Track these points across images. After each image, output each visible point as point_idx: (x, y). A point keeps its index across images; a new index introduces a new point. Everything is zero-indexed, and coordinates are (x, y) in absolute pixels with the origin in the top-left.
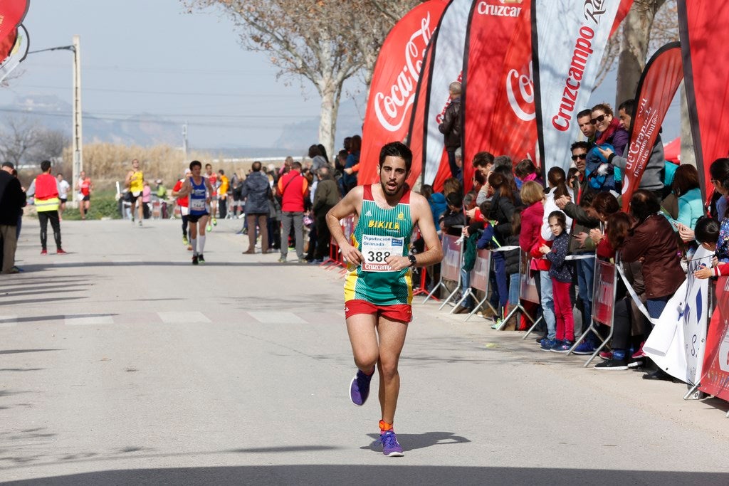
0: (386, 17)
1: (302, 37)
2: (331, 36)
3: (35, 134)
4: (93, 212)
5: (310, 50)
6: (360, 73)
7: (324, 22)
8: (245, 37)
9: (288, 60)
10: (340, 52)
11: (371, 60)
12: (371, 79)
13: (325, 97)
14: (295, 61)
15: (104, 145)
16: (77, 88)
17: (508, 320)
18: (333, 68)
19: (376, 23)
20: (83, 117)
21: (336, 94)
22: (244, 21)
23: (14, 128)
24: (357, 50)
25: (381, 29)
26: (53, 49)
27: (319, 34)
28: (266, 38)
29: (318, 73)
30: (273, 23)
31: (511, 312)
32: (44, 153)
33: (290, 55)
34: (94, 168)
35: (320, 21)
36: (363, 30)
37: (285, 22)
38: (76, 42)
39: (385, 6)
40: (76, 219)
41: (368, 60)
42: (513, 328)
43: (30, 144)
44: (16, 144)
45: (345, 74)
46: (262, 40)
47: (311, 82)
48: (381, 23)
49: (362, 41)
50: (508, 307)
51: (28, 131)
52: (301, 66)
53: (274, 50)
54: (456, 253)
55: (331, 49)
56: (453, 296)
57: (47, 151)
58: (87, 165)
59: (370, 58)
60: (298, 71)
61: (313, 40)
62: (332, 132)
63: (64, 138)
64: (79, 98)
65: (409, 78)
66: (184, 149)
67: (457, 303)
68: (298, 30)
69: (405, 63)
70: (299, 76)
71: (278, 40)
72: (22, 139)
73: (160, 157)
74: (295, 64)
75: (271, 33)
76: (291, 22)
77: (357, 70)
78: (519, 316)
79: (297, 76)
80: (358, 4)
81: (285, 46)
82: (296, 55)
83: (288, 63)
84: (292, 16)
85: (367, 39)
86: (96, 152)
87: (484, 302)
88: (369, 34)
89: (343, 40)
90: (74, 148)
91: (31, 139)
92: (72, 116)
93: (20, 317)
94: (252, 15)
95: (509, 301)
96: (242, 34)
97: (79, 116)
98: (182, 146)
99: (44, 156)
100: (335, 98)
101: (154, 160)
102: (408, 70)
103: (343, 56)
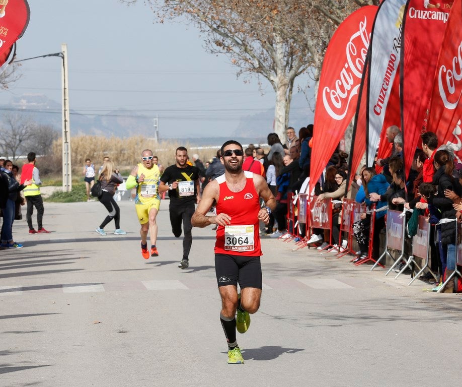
0: (331, 22)
1: (259, 41)
2: (284, 39)
3: (29, 129)
4: (80, 195)
5: (265, 52)
6: (310, 71)
7: (277, 27)
8: (209, 42)
9: (246, 60)
10: (291, 54)
11: (319, 60)
12: (318, 75)
13: (278, 93)
14: (252, 62)
15: (87, 137)
16: (65, 89)
17: (447, 284)
18: (285, 66)
19: (323, 27)
20: (70, 114)
21: (288, 90)
22: (208, 28)
23: (11, 124)
24: (307, 51)
25: (328, 32)
26: (44, 56)
27: (273, 37)
28: (228, 42)
29: (273, 71)
30: (233, 30)
31: (449, 276)
32: (37, 145)
33: (248, 56)
34: (79, 157)
35: (274, 26)
36: (313, 33)
37: (244, 29)
38: (64, 49)
39: (331, 13)
40: (65, 202)
41: (317, 60)
42: (451, 290)
43: (24, 137)
44: (12, 138)
45: (296, 72)
46: (224, 44)
47: (266, 79)
48: (327, 27)
49: (310, 43)
50: (446, 272)
51: (23, 126)
52: (258, 66)
53: (235, 53)
54: (399, 225)
55: (284, 51)
56: (397, 264)
57: (40, 143)
58: (74, 154)
59: (317, 58)
60: (256, 71)
61: (267, 43)
62: (285, 121)
63: (53, 132)
64: (67, 98)
65: (350, 73)
66: (156, 139)
67: (400, 270)
68: (256, 35)
69: (346, 61)
70: (257, 74)
71: (238, 43)
72: (18, 134)
73: (136, 146)
74: (252, 64)
75: (232, 38)
76: (249, 28)
77: (307, 68)
78: (456, 279)
79: (255, 75)
80: (308, 12)
81: (244, 48)
82: (254, 57)
83: (247, 62)
84: (250, 23)
85: (315, 41)
86: (80, 143)
87: (425, 268)
88: (318, 37)
89: (294, 42)
90: (64, 141)
91: (26, 133)
92: (61, 113)
93: (24, 286)
94: (215, 23)
95: (447, 268)
96: (206, 39)
97: (67, 113)
98: (154, 137)
99: (36, 147)
100: (288, 93)
101: (131, 149)
102: (349, 66)
103: (294, 57)
